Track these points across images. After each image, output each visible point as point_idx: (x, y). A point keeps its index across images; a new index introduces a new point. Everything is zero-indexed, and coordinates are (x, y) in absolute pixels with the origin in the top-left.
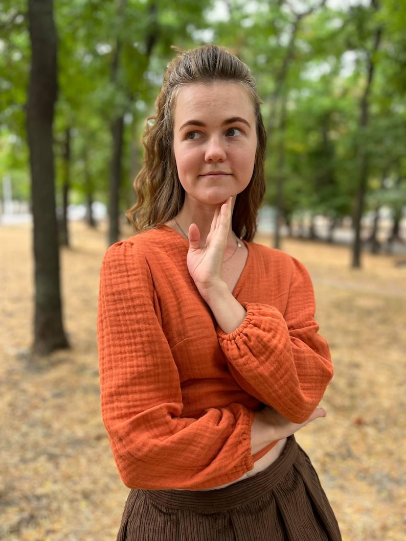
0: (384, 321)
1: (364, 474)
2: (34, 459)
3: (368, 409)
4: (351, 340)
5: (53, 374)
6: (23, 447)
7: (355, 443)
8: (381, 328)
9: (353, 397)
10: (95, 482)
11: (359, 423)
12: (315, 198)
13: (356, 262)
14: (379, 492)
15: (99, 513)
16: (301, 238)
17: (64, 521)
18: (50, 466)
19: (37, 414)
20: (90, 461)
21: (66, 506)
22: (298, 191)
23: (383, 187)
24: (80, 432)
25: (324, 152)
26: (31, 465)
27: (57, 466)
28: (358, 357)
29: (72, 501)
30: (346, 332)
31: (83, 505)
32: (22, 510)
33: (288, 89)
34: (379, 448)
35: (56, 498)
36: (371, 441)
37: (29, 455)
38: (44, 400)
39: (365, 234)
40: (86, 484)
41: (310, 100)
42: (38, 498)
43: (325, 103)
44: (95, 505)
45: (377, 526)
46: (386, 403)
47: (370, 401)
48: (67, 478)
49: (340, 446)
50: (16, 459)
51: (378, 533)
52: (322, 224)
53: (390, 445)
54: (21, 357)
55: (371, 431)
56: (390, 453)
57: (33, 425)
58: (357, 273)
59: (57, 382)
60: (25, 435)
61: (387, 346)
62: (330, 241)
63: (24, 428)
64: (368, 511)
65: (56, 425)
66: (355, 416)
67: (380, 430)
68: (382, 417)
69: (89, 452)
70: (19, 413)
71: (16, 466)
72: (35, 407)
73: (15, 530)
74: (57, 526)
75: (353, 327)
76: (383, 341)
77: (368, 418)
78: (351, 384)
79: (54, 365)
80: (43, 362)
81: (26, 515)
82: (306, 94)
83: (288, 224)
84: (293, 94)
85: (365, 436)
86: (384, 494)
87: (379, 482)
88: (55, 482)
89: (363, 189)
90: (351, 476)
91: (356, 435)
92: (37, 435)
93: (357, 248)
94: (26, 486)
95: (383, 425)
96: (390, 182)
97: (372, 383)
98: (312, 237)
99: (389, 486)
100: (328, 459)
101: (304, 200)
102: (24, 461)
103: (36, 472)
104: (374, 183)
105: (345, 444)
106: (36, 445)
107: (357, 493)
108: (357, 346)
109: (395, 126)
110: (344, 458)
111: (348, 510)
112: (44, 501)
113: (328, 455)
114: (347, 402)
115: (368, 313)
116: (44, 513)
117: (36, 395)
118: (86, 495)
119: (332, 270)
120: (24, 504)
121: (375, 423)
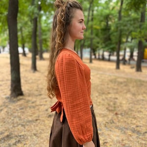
0: (126, 86)
1: (117, 127)
2: (17, 126)
3: (119, 110)
4: (115, 91)
5: (19, 103)
6: (13, 123)
7: (115, 119)
8: (125, 88)
9: (115, 107)
10: (37, 131)
11: (116, 114)
12: (104, 45)
13: (118, 67)
14: (121, 131)
15: (39, 139)
16: (99, 59)
17: (29, 141)
18: (23, 128)
19: (16, 114)
20: (34, 126)
21: (29, 137)
22: (98, 43)
23: (127, 41)
24: (30, 119)
25: (107, 29)
26: (16, 128)
27: (25, 127)
28: (117, 96)
29: (31, 136)
30: (113, 89)
31: (34, 137)
32: (16, 139)
33: (94, 6)
34: (122, 120)
35: (26, 136)
36: (119, 119)
37: (16, 125)
38: (17, 110)
39: (121, 58)
40: (34, 132)
41: (102, 11)
42: (20, 136)
43: (107, 12)
44: (38, 137)
45: (120, 140)
46: (125, 109)
47: (120, 108)
48: (29, 131)
49: (110, 120)
50: (11, 126)
51: (121, 142)
52: (106, 54)
53: (125, 120)
54: (7, 98)
55: (120, 116)
56: (125, 122)
57: (15, 117)
58: (118, 70)
59: (21, 105)
60: (13, 120)
61: (126, 93)
62: (109, 60)
63: (12, 118)
64: (118, 136)
65: (22, 117)
66: (115, 112)
67: (122, 116)
68: (123, 112)
69: (34, 124)
70: (10, 114)
71: (12, 128)
72: (15, 112)
73: (15, 144)
74: (27, 143)
75: (116, 87)
76: (125, 91)
77: (119, 113)
78: (114, 104)
79: (19, 100)
80: (15, 99)
81: (17, 140)
82: (100, 8)
83: (95, 55)
84: (96, 8)
85: (118, 118)
86: (123, 132)
87: (122, 129)
88: (25, 132)
89: (120, 42)
90: (114, 128)
91: (115, 117)
92: (17, 120)
93: (118, 62)
94: (16, 133)
95: (123, 114)
96: (129, 40)
97: (121, 103)
98: (103, 59)
99: (124, 130)
100: (107, 124)
101: (100, 46)
102: (14, 127)
103: (18, 129)
104: (124, 40)
105: (112, 119)
106: (17, 122)
107: (115, 132)
108: (117, 93)
109: (130, 20)
110: (111, 123)
111: (112, 136)
112: (22, 137)
113: (107, 122)
114: (113, 109)
115: (121, 83)
116: (23, 140)
117: (14, 109)
118: (35, 135)
119: (109, 70)
120: (16, 138)
121: (121, 114)
